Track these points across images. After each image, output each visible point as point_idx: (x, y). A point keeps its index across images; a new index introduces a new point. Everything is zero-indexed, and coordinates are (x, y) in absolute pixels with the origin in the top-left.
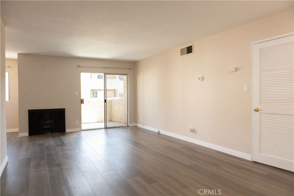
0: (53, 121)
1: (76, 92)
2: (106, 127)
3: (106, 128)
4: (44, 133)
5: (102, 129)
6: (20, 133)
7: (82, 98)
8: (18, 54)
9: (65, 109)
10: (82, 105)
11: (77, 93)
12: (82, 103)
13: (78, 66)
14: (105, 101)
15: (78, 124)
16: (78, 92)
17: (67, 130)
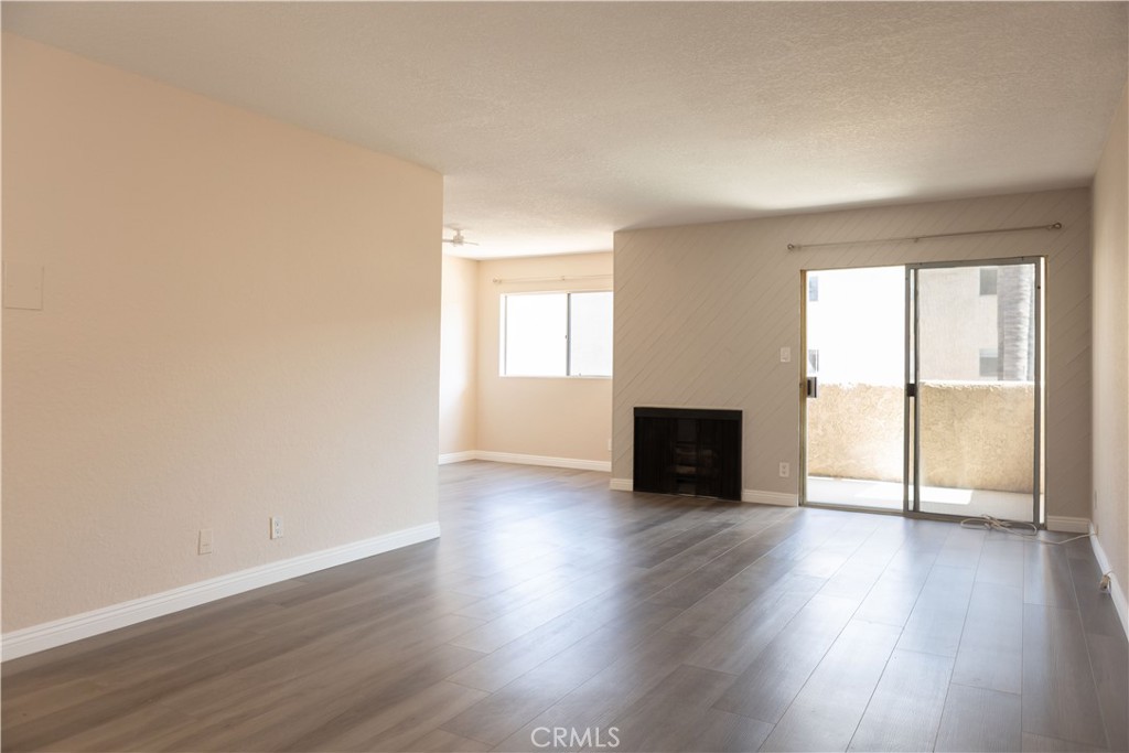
0: (708, 452)
1: (782, 350)
2: (911, 507)
3: (913, 513)
4: (675, 491)
5: (894, 513)
6: (613, 477)
7: (810, 374)
8: (615, 233)
9: (740, 413)
10: (809, 400)
11: (786, 355)
12: (809, 393)
13: (791, 248)
14: (911, 390)
15: (787, 475)
16: (789, 349)
17: (748, 494)
